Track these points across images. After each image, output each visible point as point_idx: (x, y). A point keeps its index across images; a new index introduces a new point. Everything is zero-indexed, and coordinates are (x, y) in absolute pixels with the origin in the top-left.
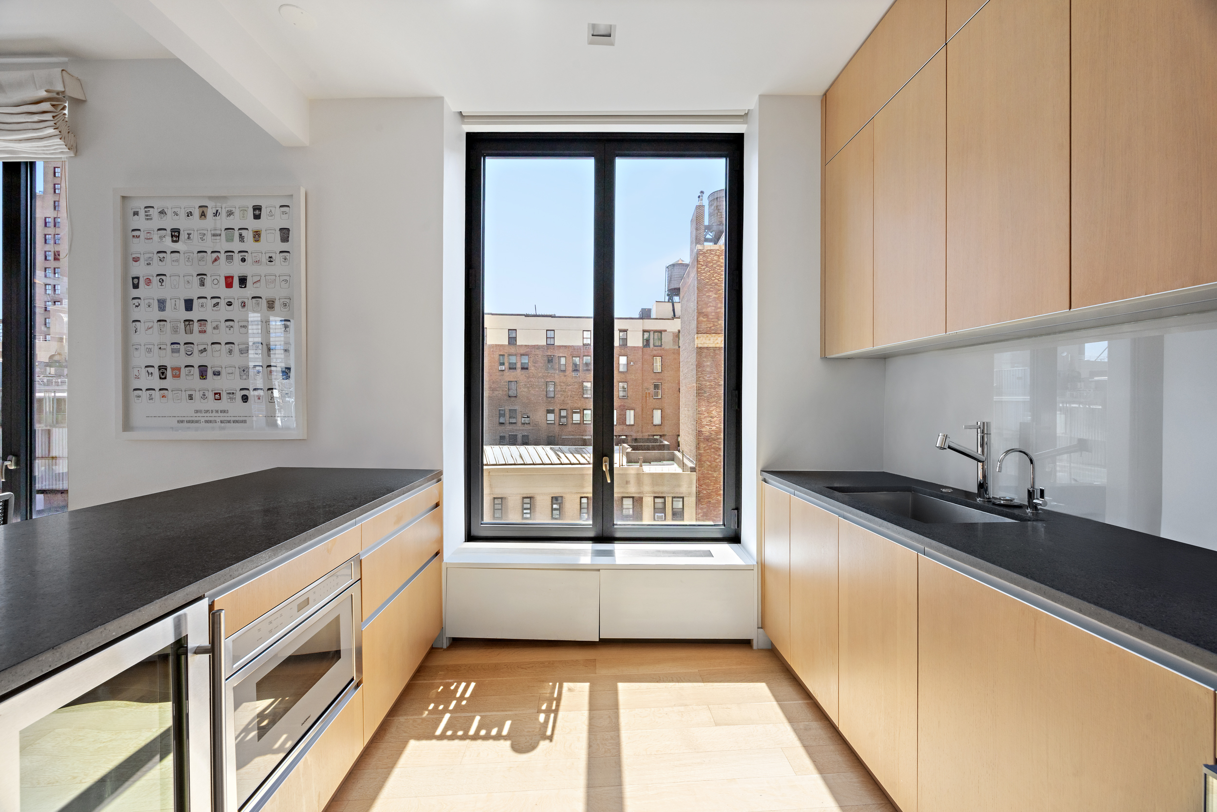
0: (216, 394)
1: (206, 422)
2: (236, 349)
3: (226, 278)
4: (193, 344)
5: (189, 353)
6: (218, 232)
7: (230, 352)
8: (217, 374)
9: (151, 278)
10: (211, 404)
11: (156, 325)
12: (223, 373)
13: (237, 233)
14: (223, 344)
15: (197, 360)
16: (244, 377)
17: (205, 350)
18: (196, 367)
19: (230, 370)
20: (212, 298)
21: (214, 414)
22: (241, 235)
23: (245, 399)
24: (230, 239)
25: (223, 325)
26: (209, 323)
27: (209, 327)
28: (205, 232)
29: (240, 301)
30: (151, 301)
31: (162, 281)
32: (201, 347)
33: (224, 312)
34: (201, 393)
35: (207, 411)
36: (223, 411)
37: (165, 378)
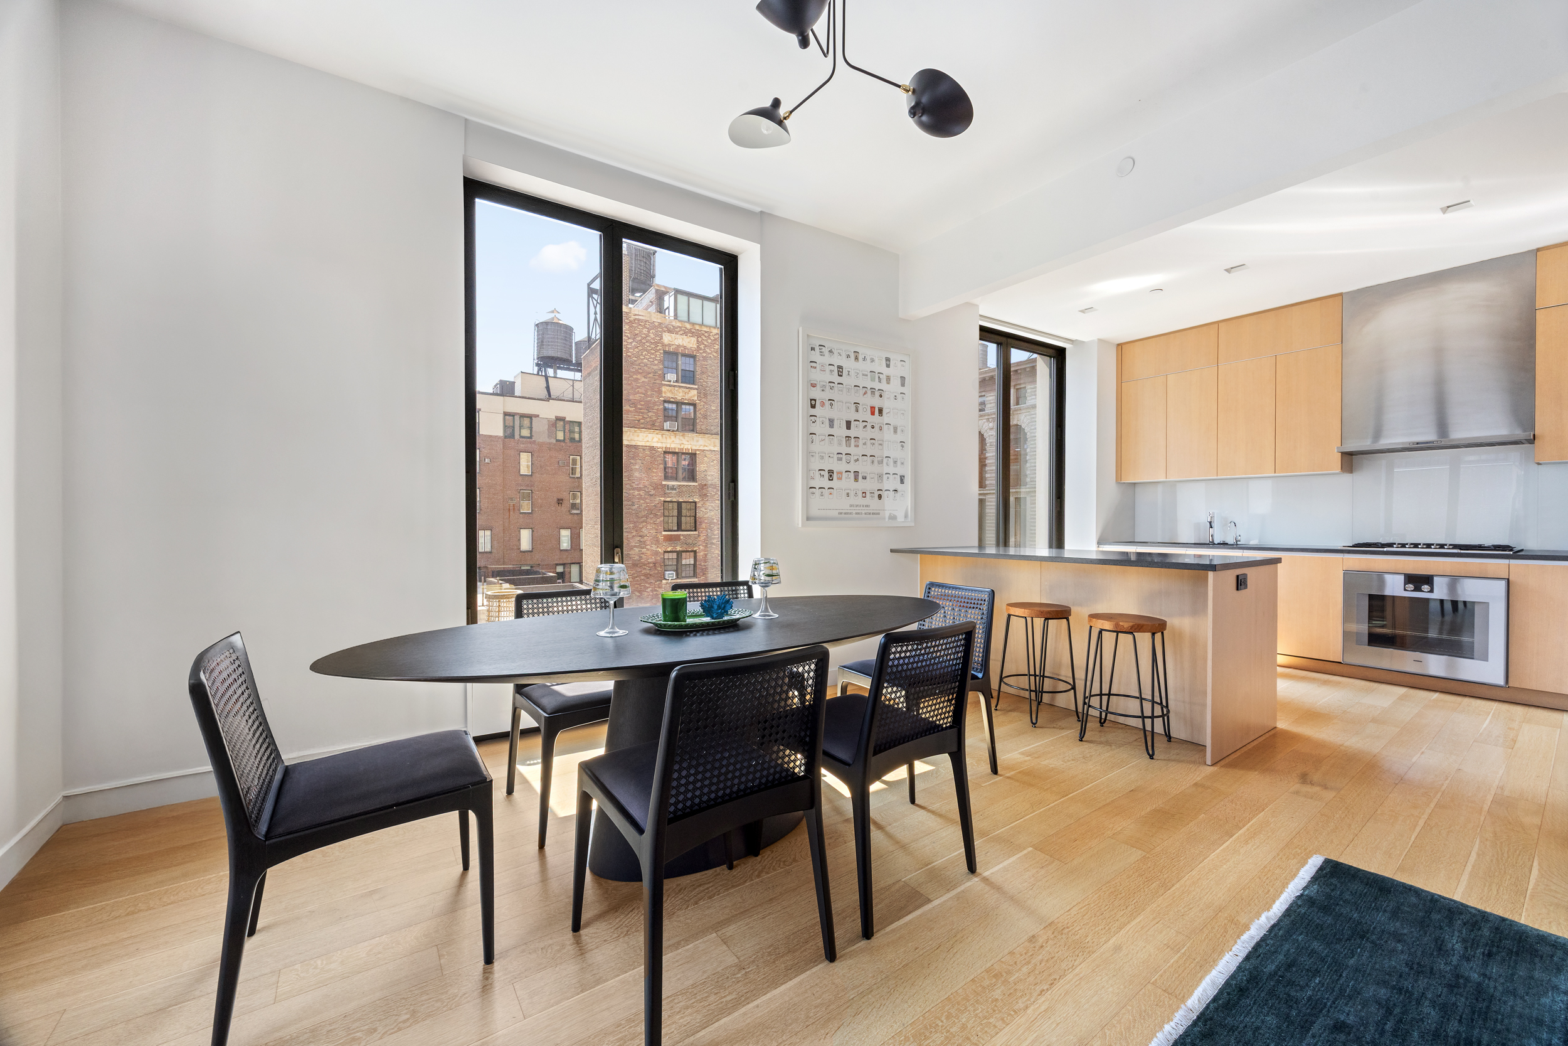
0: (863, 493)
1: (857, 513)
2: (876, 460)
3: (871, 407)
4: (850, 454)
5: (848, 461)
6: (866, 373)
7: (873, 462)
8: (864, 478)
9: (824, 401)
10: (860, 501)
11: (827, 438)
12: (868, 478)
13: (877, 375)
14: (869, 456)
15: (853, 467)
16: (880, 481)
17: (858, 460)
18: (852, 472)
19: (872, 476)
20: (863, 421)
21: (861, 508)
22: (879, 377)
23: (880, 497)
24: (873, 380)
25: (869, 442)
26: (860, 440)
27: (861, 442)
28: (858, 372)
29: (879, 425)
30: (824, 419)
31: (831, 405)
32: (856, 458)
33: (870, 433)
34: (855, 491)
35: (857, 506)
36: (867, 506)
37: (832, 480)
